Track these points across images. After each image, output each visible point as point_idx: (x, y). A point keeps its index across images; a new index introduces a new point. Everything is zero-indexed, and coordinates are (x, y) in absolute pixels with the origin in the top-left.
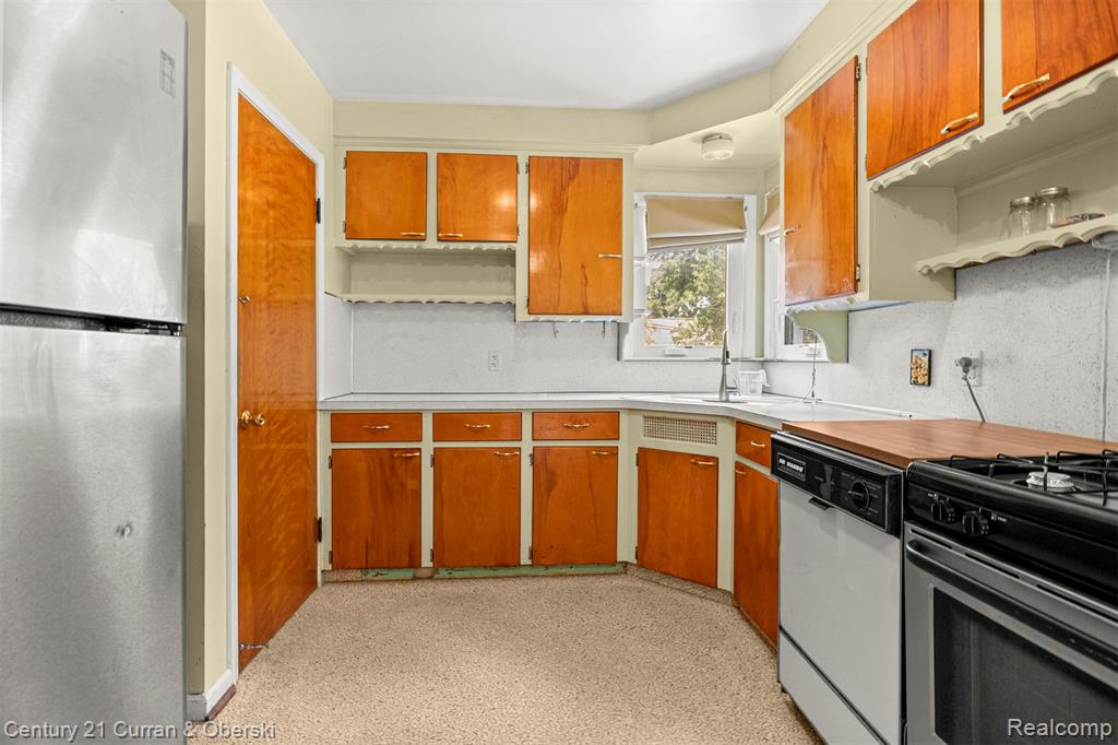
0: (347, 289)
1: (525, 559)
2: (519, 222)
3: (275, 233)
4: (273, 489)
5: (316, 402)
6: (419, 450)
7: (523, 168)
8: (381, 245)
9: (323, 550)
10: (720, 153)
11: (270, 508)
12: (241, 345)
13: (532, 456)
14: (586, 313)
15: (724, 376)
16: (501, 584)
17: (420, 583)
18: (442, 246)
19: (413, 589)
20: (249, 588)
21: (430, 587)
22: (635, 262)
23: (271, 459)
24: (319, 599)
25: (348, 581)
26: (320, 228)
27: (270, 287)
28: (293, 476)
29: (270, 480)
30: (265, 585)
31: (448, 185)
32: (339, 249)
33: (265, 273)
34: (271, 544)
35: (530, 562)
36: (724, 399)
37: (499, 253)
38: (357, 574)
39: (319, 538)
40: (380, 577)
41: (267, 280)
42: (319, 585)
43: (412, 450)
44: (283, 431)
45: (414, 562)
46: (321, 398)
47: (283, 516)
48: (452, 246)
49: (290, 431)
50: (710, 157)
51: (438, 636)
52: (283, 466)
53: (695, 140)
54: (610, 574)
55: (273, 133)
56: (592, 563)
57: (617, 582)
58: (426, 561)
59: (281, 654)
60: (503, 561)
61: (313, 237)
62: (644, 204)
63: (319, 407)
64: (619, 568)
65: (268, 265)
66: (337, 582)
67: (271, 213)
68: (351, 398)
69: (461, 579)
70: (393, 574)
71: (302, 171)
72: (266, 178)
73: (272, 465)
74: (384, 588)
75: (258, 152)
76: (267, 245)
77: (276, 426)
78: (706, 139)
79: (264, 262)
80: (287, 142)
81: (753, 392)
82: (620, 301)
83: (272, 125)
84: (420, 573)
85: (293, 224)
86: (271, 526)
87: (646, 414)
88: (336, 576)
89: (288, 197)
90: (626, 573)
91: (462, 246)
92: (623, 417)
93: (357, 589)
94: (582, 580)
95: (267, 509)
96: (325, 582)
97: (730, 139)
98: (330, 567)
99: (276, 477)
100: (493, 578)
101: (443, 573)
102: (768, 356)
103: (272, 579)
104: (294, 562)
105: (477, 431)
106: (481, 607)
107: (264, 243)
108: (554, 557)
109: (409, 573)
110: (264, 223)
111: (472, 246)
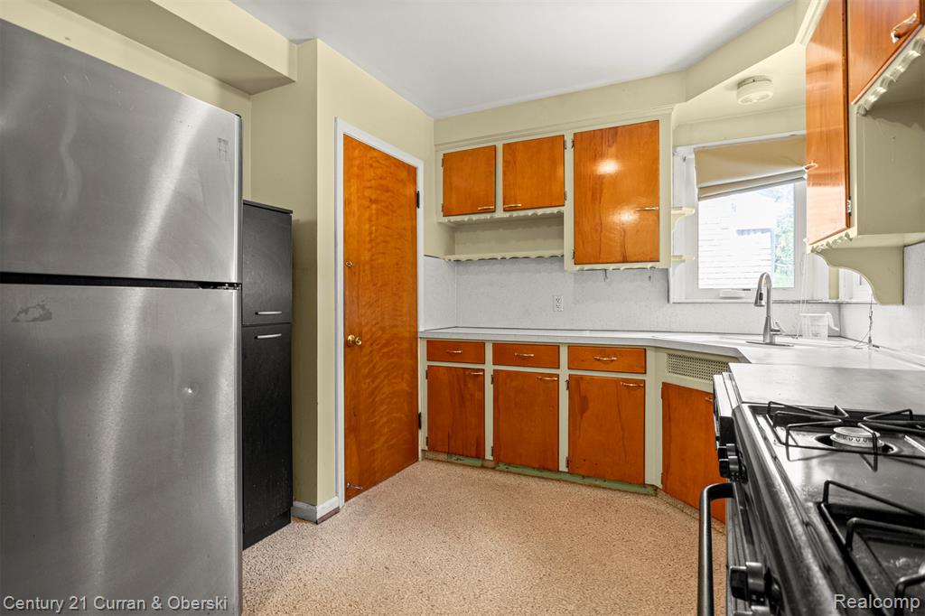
0: (451, 251)
1: (563, 467)
2: (566, 189)
3: (377, 219)
4: (376, 388)
5: (417, 332)
6: (483, 370)
7: (569, 144)
8: (466, 218)
9: (423, 434)
10: (755, 95)
11: (374, 400)
12: (347, 293)
13: (568, 382)
14: (625, 261)
15: (768, 319)
16: (541, 483)
17: (484, 471)
18: (507, 215)
19: (476, 474)
20: (354, 448)
21: (489, 475)
22: (673, 212)
23: (374, 367)
24: (418, 469)
25: (439, 461)
26: (420, 211)
27: (373, 255)
28: (394, 381)
29: (373, 382)
30: (368, 450)
31: (510, 167)
32: (440, 223)
33: (368, 246)
34: (375, 423)
35: (566, 470)
36: (768, 341)
37: (552, 216)
38: (443, 457)
39: (420, 427)
40: (459, 461)
41: (369, 250)
42: (420, 460)
43: (478, 370)
44: (385, 350)
45: (479, 454)
46: (421, 328)
47: (385, 407)
48: (515, 214)
49: (392, 350)
50: (746, 101)
51: (472, 509)
52: (385, 373)
53: (729, 88)
54: (639, 494)
55: (375, 154)
56: (621, 481)
57: (642, 501)
58: (489, 456)
59: (375, 496)
60: (545, 465)
61: (414, 218)
62: (693, 156)
63: (419, 335)
64: (650, 490)
65: (371, 241)
66: (432, 460)
67: (374, 206)
68: (456, 330)
69: (514, 473)
70: (467, 461)
71: (404, 175)
72: (369, 184)
73: (375, 372)
74: (459, 470)
75: (361, 168)
76: (370, 228)
77: (379, 346)
78: (741, 84)
79: (368, 239)
80: (388, 157)
81: (816, 335)
82: (657, 249)
83: (374, 149)
84: (486, 464)
85: (394, 212)
86: (374, 412)
87: (671, 352)
88: (431, 455)
89: (389, 194)
90: (656, 496)
91: (522, 213)
92: (650, 354)
93: (441, 466)
94: (610, 494)
95: (370, 400)
96: (425, 458)
97: (769, 80)
98: (426, 448)
99: (378, 380)
100: (539, 477)
101: (502, 467)
102: (842, 298)
103: (376, 446)
104: (395, 440)
105: (524, 358)
106: (516, 496)
107: (367, 226)
108: (587, 469)
109: (479, 463)
110: (367, 214)
111: (530, 213)
